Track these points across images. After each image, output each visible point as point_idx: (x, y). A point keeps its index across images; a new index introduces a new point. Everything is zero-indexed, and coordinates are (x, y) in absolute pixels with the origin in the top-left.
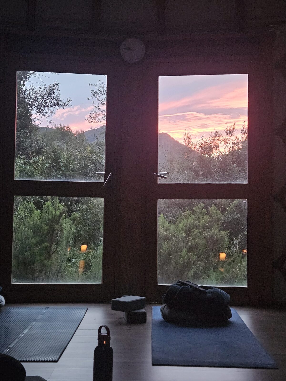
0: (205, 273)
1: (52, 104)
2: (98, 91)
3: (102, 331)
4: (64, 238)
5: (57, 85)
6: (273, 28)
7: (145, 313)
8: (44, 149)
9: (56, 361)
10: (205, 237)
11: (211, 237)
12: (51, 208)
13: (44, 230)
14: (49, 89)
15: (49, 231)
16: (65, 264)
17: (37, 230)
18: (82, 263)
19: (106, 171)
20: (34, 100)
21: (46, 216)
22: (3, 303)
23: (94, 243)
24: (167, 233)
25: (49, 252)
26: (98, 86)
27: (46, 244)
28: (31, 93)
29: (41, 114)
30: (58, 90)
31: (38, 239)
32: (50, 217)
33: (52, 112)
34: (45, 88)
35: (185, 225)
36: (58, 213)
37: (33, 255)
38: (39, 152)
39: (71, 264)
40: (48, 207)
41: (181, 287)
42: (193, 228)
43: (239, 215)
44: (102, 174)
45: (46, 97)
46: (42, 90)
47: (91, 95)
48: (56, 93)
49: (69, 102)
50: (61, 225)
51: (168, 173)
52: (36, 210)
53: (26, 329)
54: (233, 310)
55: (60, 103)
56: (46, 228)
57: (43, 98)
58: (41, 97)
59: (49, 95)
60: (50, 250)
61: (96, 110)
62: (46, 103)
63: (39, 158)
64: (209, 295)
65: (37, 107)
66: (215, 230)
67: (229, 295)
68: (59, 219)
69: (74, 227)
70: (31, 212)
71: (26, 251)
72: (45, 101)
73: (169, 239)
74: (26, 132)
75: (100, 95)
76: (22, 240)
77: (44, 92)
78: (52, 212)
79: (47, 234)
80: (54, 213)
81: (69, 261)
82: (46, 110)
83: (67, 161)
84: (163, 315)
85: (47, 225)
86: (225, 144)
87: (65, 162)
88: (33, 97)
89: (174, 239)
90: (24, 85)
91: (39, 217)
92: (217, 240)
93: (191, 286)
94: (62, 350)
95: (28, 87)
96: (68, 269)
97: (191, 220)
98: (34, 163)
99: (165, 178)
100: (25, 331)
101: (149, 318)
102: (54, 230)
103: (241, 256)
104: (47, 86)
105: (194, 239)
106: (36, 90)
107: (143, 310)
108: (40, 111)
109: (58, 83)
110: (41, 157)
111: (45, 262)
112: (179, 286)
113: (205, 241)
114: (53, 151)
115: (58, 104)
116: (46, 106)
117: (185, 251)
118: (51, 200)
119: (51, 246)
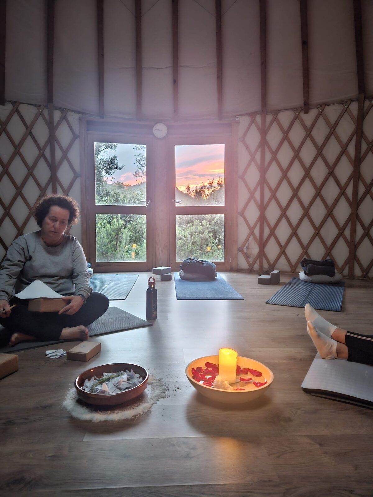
0: (200, 256)
1: (113, 168)
2: (139, 159)
3: (150, 280)
4: (124, 239)
5: (116, 157)
6: (238, 118)
7: (171, 275)
8: (110, 193)
9: (124, 300)
10: (201, 237)
11: (204, 237)
12: (116, 223)
13: (113, 235)
14: (112, 160)
15: (116, 236)
16: (125, 253)
17: (108, 235)
18: (134, 254)
19: (147, 200)
20: (104, 166)
21: (113, 227)
22: (93, 272)
23: (140, 243)
24: (180, 235)
25: (116, 247)
26: (140, 156)
27: (114, 242)
28: (102, 162)
29: (108, 174)
30: (116, 160)
31: (110, 239)
32: (116, 228)
33: (114, 173)
34: (109, 158)
35: (190, 231)
36: (120, 225)
37: (107, 249)
38: (107, 194)
39: (128, 253)
40: (114, 222)
41: (190, 261)
42: (194, 233)
43: (217, 228)
44: (145, 202)
45: (110, 164)
46: (108, 160)
47: (136, 161)
48: (116, 162)
49: (123, 166)
50: (122, 232)
51: (181, 201)
52: (108, 224)
53: (106, 285)
54: (218, 273)
55: (118, 167)
56: (114, 233)
57: (108, 164)
58: (107, 164)
59: (112, 163)
60: (116, 246)
61: (139, 170)
62: (110, 167)
63: (107, 198)
64: (205, 265)
65: (105, 170)
66: (206, 233)
67: (215, 265)
68: (121, 229)
69: (129, 233)
70: (105, 225)
71: (103, 246)
72: (110, 166)
73: (181, 238)
74: (99, 184)
75: (141, 161)
76: (101, 240)
77: (109, 161)
78: (117, 225)
79: (114, 237)
80: (118, 225)
81: (127, 252)
82: (110, 171)
83: (123, 199)
84: (181, 276)
85: (114, 232)
86: (208, 190)
87: (122, 199)
88: (103, 164)
89: (184, 238)
90: (97, 157)
91: (109, 228)
92: (207, 239)
93: (195, 260)
94: (127, 294)
95: (100, 158)
96: (127, 255)
97: (193, 228)
98: (105, 200)
99: (180, 203)
100: (106, 286)
101: (173, 278)
102: (118, 235)
103: (218, 248)
104: (110, 158)
105: (195, 238)
106: (104, 160)
107: (170, 274)
108: (107, 172)
109: (116, 156)
110: (109, 197)
111: (114, 252)
112: (189, 261)
113: (201, 239)
114: (115, 193)
115: (117, 168)
116: (110, 169)
117: (190, 245)
118: (116, 219)
119: (117, 244)
